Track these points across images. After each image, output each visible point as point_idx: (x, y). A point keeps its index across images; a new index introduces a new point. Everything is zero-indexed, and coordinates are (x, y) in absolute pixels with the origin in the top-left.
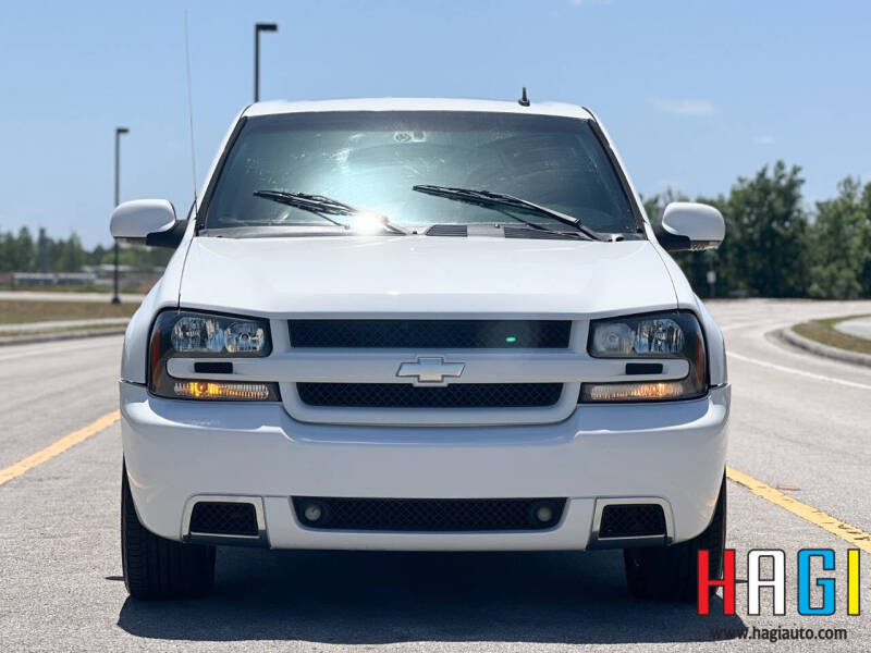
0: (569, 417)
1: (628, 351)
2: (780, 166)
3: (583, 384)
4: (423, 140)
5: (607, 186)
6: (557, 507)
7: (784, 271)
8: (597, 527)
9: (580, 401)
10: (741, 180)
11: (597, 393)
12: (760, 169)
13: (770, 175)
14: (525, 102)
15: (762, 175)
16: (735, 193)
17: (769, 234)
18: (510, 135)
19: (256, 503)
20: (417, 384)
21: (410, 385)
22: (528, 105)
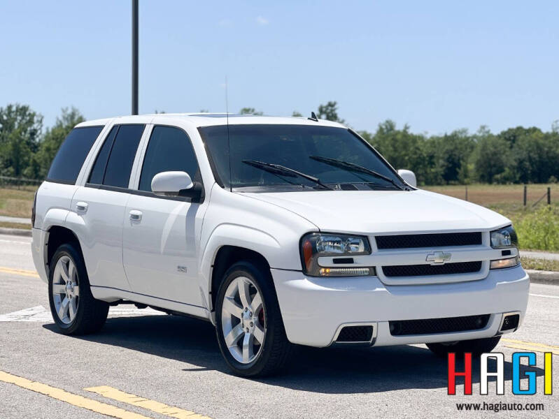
0: (488, 276)
3: (491, 261)
9: (490, 269)
19: (374, 325)
20: (433, 264)
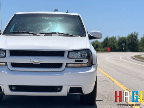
0: (63, 70)
1: (76, 57)
2: (135, 32)
3: (66, 64)
4: (47, 19)
5: (80, 28)
6: (61, 87)
7: (135, 48)
8: (69, 91)
9: (66, 67)
10: (129, 34)
11: (69, 65)
12: (132, 33)
13: (133, 34)
14: (67, 12)
15: (132, 34)
16: (128, 36)
17: (133, 42)
18: (63, 18)
19: (2, 86)
20: (34, 63)
21: (33, 63)
22: (68, 13)
